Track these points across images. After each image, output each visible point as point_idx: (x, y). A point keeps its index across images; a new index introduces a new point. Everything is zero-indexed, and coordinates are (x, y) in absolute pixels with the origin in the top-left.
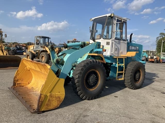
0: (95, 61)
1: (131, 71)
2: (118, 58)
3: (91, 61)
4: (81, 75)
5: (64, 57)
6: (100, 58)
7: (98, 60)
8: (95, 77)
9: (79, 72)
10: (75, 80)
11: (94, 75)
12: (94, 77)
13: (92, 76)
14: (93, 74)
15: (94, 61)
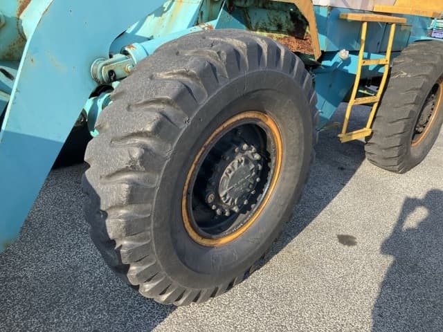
0: (264, 45)
1: (416, 93)
2: (369, 23)
3: (236, 54)
4: (158, 179)
5: (22, 9)
6: (284, 18)
7: (265, 34)
8: (257, 157)
9: (136, 153)
10: (105, 215)
11: (249, 149)
12: (247, 161)
13: (239, 157)
14: (245, 146)
15: (260, 49)
